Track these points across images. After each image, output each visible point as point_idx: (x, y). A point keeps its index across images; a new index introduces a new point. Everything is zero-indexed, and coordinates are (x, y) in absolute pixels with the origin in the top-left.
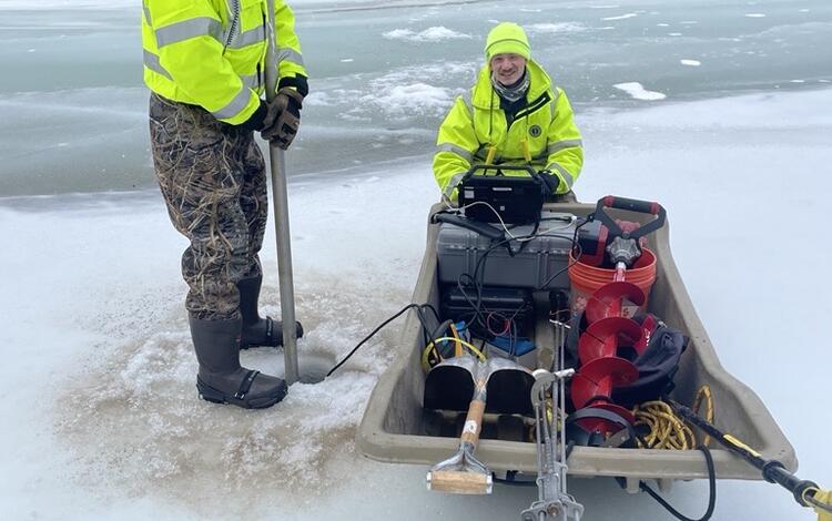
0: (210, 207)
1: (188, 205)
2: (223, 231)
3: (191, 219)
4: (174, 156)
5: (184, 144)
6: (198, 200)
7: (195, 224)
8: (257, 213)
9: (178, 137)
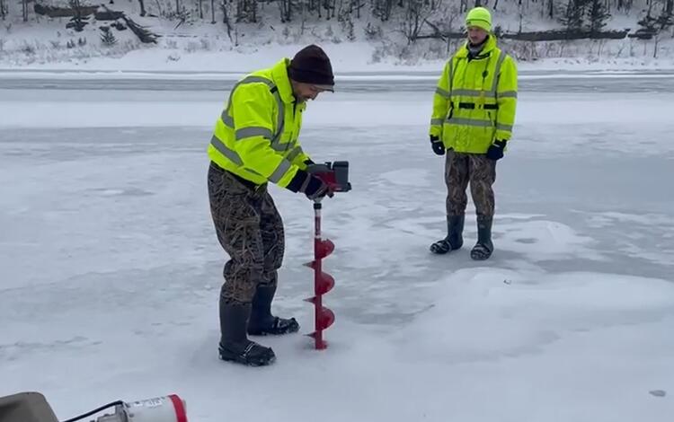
0: (242, 229)
1: (229, 229)
2: (250, 246)
3: (231, 238)
4: (219, 200)
5: (225, 192)
6: (234, 225)
7: (233, 241)
8: (276, 242)
9: (222, 188)
